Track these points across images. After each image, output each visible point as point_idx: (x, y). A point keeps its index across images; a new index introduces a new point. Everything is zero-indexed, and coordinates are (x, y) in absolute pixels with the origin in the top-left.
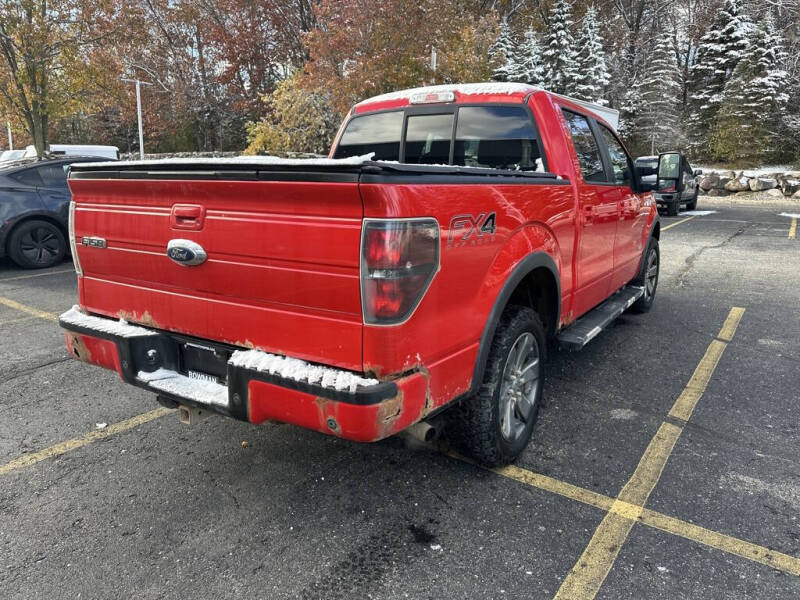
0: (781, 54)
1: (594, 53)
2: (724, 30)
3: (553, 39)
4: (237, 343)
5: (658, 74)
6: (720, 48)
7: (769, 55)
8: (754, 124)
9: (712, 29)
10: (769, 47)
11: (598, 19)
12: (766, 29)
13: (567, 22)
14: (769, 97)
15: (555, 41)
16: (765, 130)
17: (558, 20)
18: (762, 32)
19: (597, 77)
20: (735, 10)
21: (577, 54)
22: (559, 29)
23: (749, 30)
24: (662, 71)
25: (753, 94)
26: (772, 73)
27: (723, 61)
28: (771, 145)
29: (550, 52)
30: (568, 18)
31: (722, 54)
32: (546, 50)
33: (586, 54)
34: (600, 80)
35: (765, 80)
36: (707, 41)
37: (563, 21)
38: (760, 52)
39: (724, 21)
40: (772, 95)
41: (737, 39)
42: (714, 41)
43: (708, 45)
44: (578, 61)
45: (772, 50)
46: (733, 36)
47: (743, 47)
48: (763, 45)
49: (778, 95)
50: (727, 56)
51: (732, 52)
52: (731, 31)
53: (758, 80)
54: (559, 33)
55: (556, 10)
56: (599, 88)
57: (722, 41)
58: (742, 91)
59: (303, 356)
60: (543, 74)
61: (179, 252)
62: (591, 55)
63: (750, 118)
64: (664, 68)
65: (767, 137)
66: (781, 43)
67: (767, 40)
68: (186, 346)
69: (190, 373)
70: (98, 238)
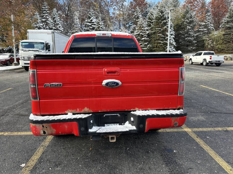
0: (104, 27)
1: (58, 21)
2: (90, 20)
3: (44, 16)
4: (132, 110)
5: (76, 29)
6: (90, 24)
7: (101, 27)
9: (87, 19)
10: (101, 25)
11: (57, 12)
12: (100, 21)
13: (48, 12)
15: (44, 17)
17: (44, 11)
19: (60, 29)
20: (92, 15)
21: (53, 21)
22: (45, 13)
23: (96, 21)
24: (77, 29)
27: (91, 28)
29: (44, 20)
30: (48, 10)
31: (91, 26)
32: (42, 19)
33: (55, 21)
34: (61, 30)
36: (86, 22)
37: (46, 11)
38: (100, 26)
39: (90, 18)
41: (93, 22)
42: (88, 22)
43: (87, 23)
44: (53, 23)
45: (102, 26)
46: (92, 21)
47: (95, 25)
48: (99, 25)
50: (92, 27)
51: (93, 26)
52: (92, 20)
54: (46, 14)
55: (44, 7)
56: (60, 32)
57: (90, 23)
60: (43, 26)
61: (112, 84)
62: (57, 22)
64: (77, 28)
66: (103, 25)
67: (100, 24)
68: (104, 116)
69: (106, 125)
70: (57, 83)
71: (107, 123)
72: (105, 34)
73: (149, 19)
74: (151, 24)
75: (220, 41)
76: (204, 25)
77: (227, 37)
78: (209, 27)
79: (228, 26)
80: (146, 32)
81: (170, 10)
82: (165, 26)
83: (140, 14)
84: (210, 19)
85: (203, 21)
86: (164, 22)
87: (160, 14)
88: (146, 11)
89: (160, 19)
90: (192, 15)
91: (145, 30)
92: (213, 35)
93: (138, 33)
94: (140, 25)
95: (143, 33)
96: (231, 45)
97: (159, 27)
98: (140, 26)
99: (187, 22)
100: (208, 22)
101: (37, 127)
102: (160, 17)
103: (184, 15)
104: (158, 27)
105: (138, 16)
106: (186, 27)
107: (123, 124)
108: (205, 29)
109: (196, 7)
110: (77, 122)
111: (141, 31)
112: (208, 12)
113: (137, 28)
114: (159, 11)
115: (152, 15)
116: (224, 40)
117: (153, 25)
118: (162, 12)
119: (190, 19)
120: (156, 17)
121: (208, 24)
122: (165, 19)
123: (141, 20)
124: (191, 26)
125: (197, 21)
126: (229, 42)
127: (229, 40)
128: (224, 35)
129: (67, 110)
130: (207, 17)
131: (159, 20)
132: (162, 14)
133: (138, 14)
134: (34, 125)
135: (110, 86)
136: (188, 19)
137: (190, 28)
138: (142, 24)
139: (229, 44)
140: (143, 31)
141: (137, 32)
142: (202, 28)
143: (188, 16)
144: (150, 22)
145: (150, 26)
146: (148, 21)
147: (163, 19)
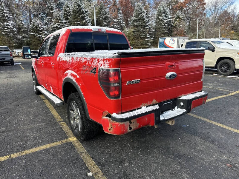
0: (10, 16)
4: (180, 96)
8: (9, 37)
10: (6, 14)
12: (3, 8)
14: (11, 29)
16: (12, 38)
18: (3, 9)
25: (6, 27)
26: (10, 22)
28: (15, 43)
35: (8, 23)
40: (11, 28)
45: (7, 15)
48: (4, 13)
49: (13, 28)
53: (6, 23)
58: (2, 26)
59: (190, 93)
61: (173, 76)
63: (7, 35)
65: (13, 41)
66: (9, 13)
67: (5, 11)
68: (164, 105)
69: (164, 113)
70: (137, 80)
71: (164, 111)
72: (101, 30)
73: (65, 11)
74: (69, 17)
75: (131, 37)
76: (117, 22)
77: (136, 34)
78: (122, 24)
79: (136, 24)
80: (64, 25)
81: (95, 5)
82: (83, 20)
83: (53, 5)
84: (121, 17)
85: (116, 18)
86: (82, 16)
87: (77, 7)
88: (60, 3)
89: (77, 12)
90: (106, 12)
91: (62, 23)
92: (126, 32)
93: (56, 26)
94: (56, 17)
95: (61, 26)
96: (139, 41)
97: (78, 21)
98: (57, 19)
99: (102, 18)
100: (120, 19)
101: (125, 125)
102: (77, 10)
103: (99, 11)
104: (76, 21)
105: (52, 7)
106: (103, 22)
107: (173, 109)
108: (119, 26)
109: (109, 4)
110: (154, 113)
111: (58, 24)
112: (119, 10)
113: (53, 20)
114: (75, 3)
115: (68, 8)
116: (134, 37)
117: (70, 18)
118: (79, 6)
119: (105, 15)
120: (74, 10)
121: (120, 21)
122: (82, 13)
123: (56, 12)
124: (107, 22)
125: (111, 17)
126: (138, 38)
127: (138, 37)
128: (134, 32)
129: (141, 105)
130: (118, 14)
131: (77, 14)
132: (79, 7)
133: (51, 5)
134: (122, 123)
135: (172, 78)
136: (103, 15)
137: (106, 24)
138: (58, 16)
139: (138, 40)
140: (61, 24)
141: (54, 25)
142: (116, 25)
143: (103, 11)
144: (67, 15)
145: (67, 19)
146: (64, 14)
147: (81, 13)
